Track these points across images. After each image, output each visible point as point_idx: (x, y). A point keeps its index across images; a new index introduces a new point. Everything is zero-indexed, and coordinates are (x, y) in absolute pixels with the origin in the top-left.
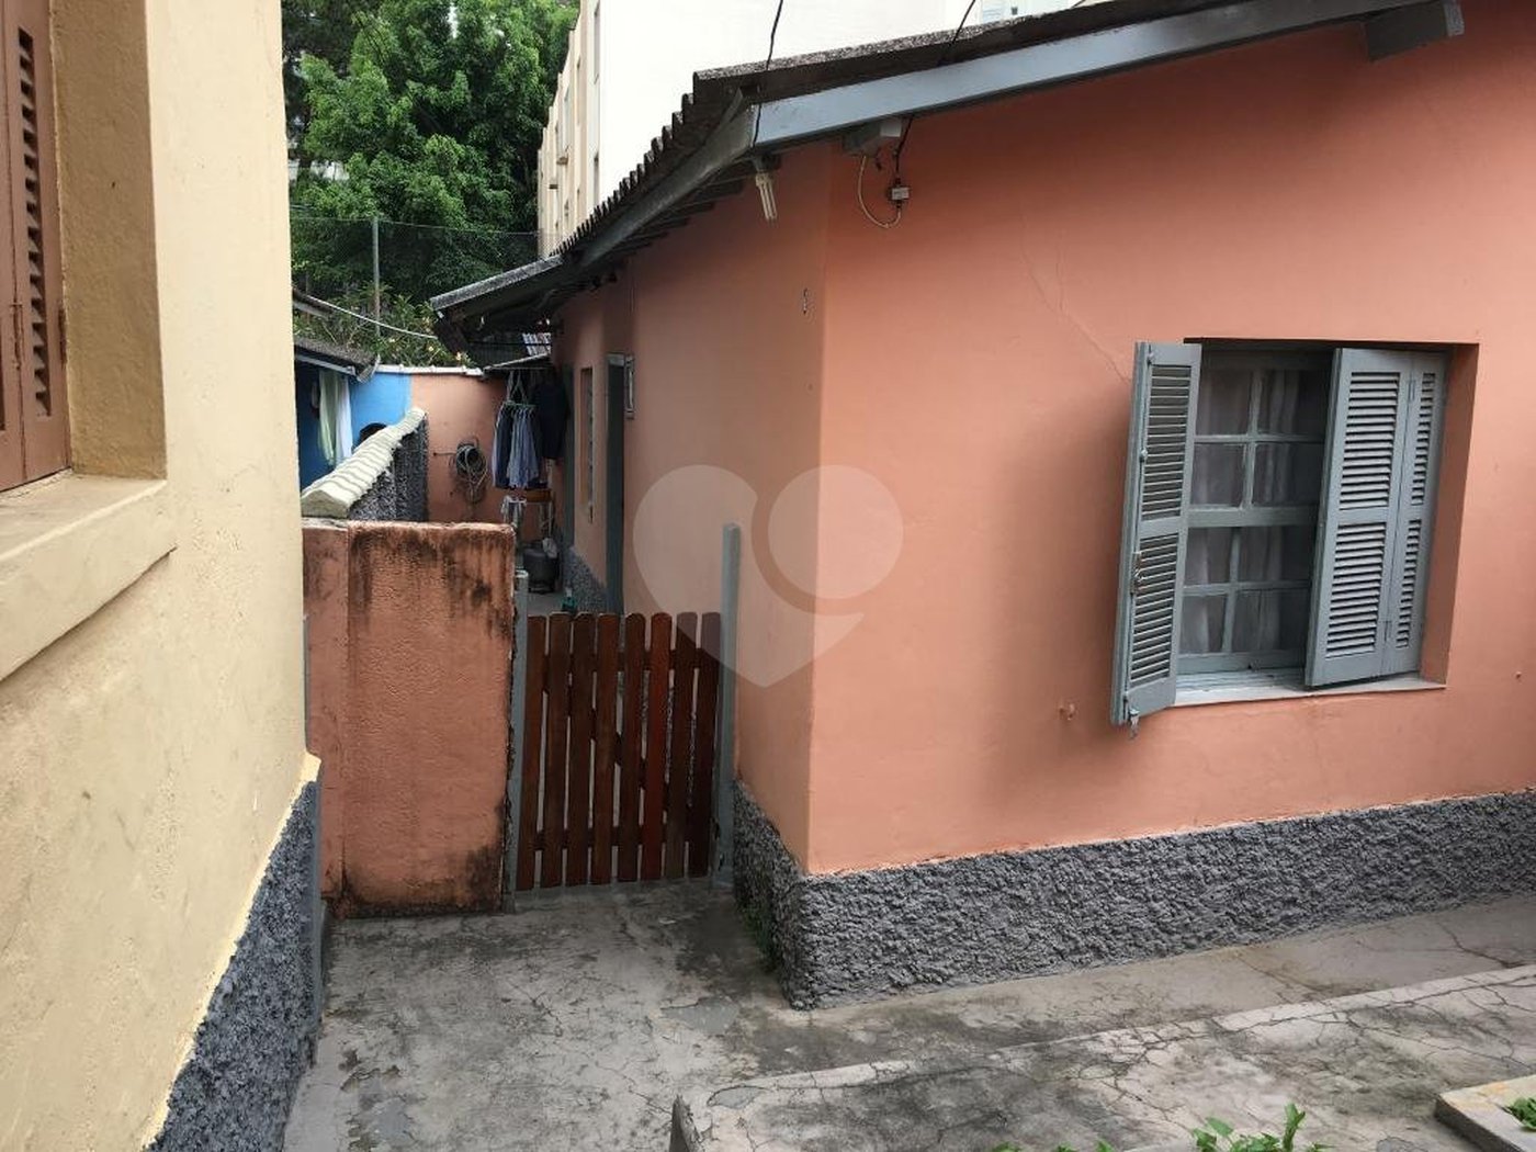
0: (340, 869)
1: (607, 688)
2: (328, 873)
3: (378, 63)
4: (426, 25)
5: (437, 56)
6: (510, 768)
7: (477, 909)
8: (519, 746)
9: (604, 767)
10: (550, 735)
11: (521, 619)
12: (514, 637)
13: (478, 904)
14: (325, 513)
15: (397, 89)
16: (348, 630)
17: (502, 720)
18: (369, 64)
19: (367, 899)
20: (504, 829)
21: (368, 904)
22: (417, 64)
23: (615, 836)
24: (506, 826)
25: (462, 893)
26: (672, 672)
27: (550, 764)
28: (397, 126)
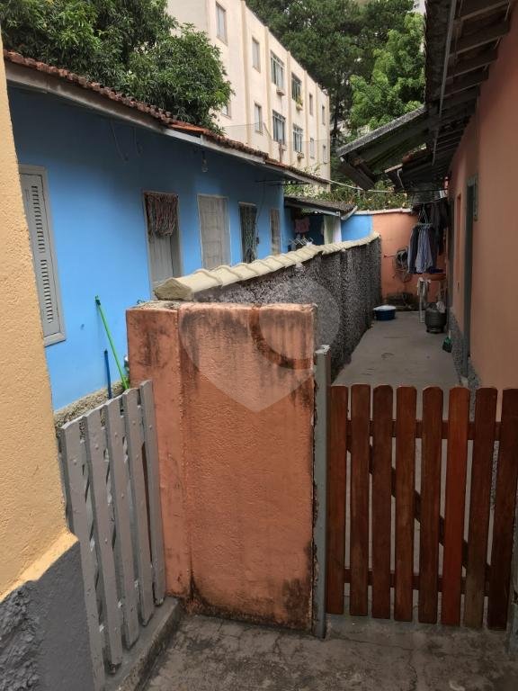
0: (188, 578)
1: (406, 452)
2: (179, 579)
3: (385, 72)
4: (408, 48)
5: (413, 63)
6: (314, 518)
7: (292, 627)
8: (322, 500)
9: (404, 522)
10: (354, 489)
11: (320, 390)
12: (315, 405)
13: (293, 624)
14: (176, 297)
15: (393, 83)
16: (183, 392)
17: (307, 476)
18: (380, 73)
19: (210, 601)
20: (312, 567)
21: (211, 606)
22: (403, 69)
23: (415, 582)
24: (314, 565)
25: (280, 613)
26: (471, 443)
27: (354, 514)
28: (392, 101)
